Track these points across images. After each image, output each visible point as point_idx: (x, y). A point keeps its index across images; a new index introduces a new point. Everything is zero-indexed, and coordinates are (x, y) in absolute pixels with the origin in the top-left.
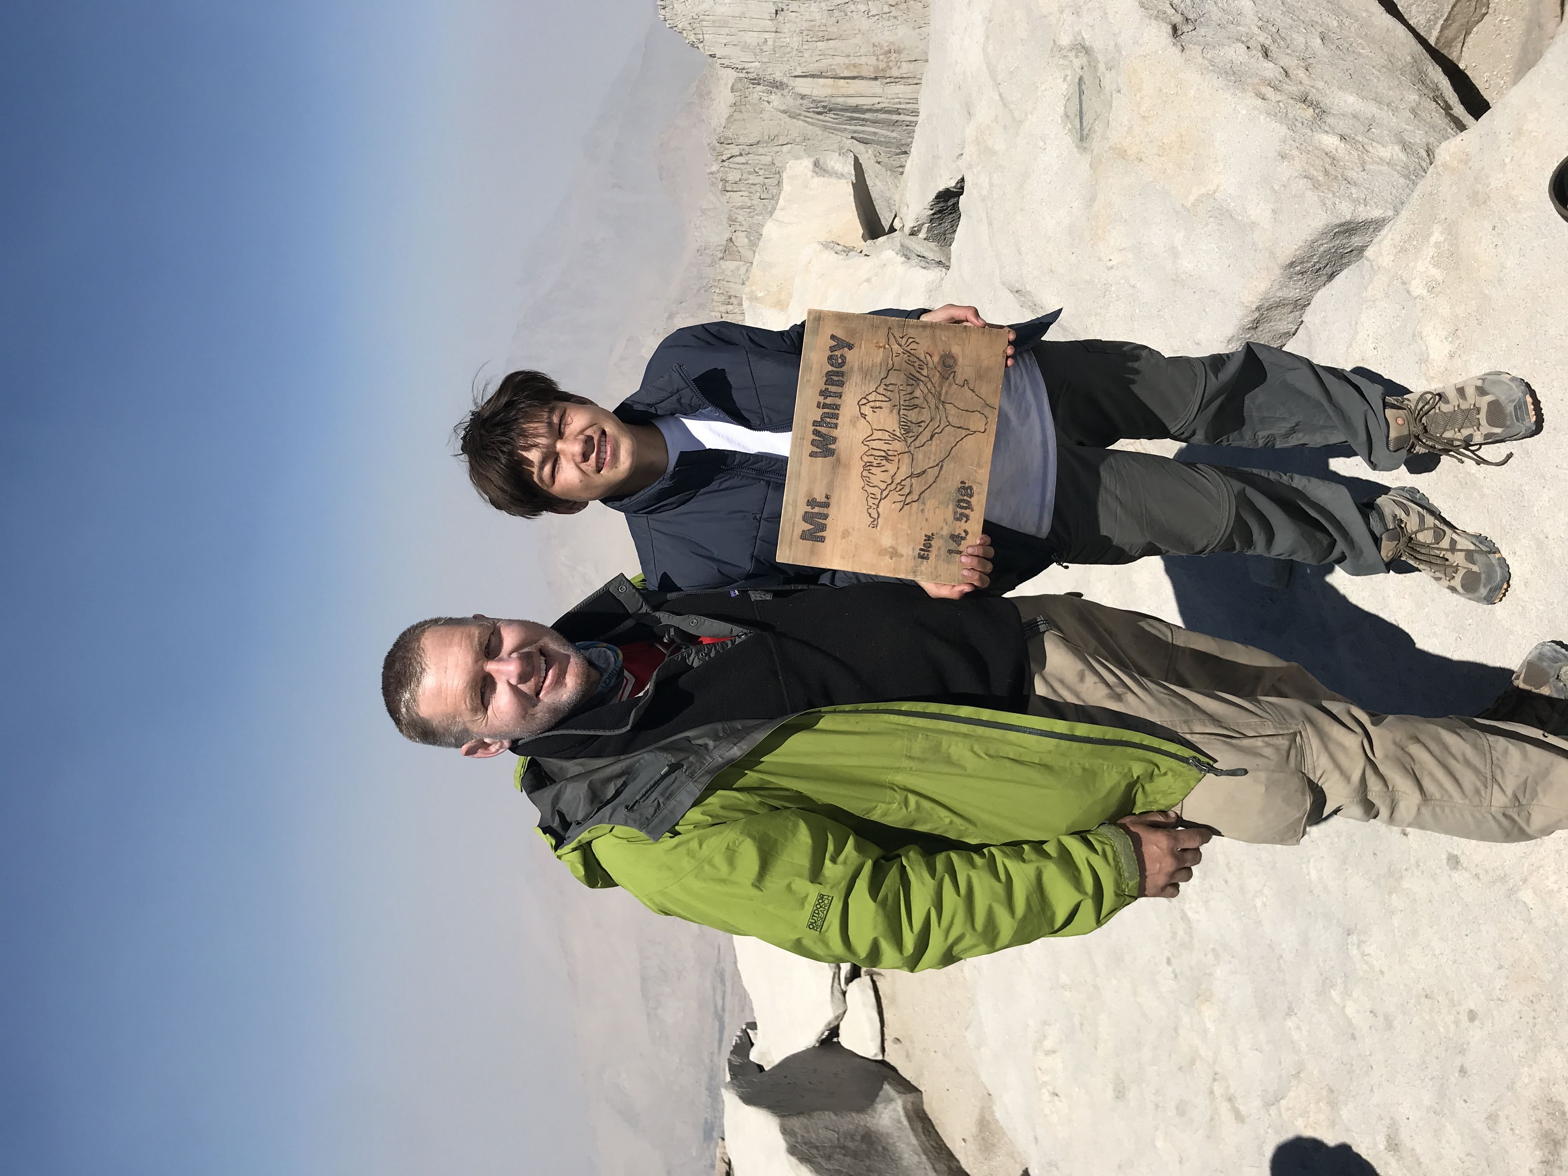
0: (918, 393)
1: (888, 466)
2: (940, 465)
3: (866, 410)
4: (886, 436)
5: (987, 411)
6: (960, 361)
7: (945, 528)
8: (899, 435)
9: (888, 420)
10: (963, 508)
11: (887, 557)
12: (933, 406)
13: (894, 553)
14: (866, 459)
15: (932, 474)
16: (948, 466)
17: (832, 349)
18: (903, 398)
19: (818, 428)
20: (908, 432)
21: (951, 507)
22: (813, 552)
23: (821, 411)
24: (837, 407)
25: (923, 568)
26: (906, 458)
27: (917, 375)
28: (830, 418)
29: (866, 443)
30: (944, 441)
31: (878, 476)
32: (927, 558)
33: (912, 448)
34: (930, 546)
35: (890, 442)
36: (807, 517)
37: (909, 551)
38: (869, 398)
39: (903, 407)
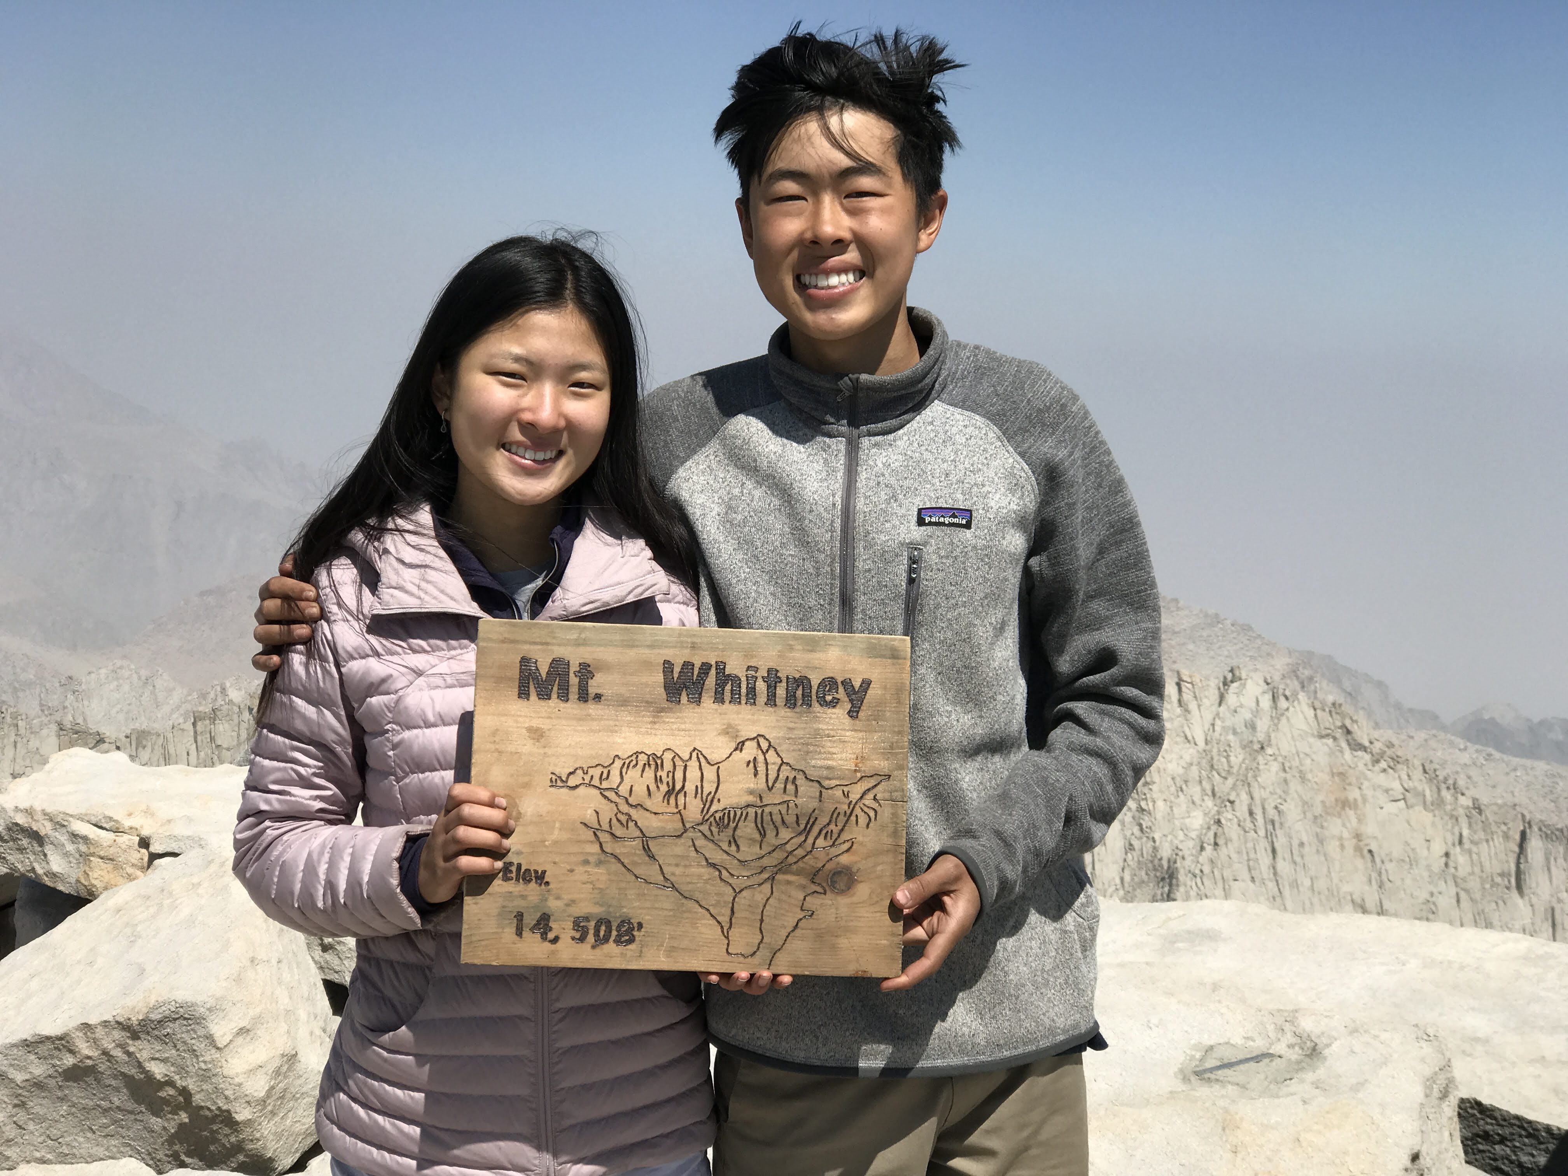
0: (785, 834)
1: (658, 797)
2: (667, 884)
3: (750, 750)
4: (709, 787)
5: (764, 953)
6: (844, 901)
7: (560, 904)
8: (712, 810)
9: (736, 788)
10: (597, 931)
12: (766, 862)
14: (668, 756)
15: (651, 871)
16: (667, 900)
17: (847, 683)
18: (775, 810)
19: (713, 672)
20: (718, 825)
21: (597, 910)
22: (500, 680)
23: (742, 673)
24: (751, 700)
26: (673, 825)
27: (815, 831)
28: (732, 690)
29: (694, 755)
30: (708, 887)
31: (639, 781)
32: (505, 878)
33: (690, 834)
34: (527, 881)
35: (699, 795)
36: (559, 665)
39: (759, 811)
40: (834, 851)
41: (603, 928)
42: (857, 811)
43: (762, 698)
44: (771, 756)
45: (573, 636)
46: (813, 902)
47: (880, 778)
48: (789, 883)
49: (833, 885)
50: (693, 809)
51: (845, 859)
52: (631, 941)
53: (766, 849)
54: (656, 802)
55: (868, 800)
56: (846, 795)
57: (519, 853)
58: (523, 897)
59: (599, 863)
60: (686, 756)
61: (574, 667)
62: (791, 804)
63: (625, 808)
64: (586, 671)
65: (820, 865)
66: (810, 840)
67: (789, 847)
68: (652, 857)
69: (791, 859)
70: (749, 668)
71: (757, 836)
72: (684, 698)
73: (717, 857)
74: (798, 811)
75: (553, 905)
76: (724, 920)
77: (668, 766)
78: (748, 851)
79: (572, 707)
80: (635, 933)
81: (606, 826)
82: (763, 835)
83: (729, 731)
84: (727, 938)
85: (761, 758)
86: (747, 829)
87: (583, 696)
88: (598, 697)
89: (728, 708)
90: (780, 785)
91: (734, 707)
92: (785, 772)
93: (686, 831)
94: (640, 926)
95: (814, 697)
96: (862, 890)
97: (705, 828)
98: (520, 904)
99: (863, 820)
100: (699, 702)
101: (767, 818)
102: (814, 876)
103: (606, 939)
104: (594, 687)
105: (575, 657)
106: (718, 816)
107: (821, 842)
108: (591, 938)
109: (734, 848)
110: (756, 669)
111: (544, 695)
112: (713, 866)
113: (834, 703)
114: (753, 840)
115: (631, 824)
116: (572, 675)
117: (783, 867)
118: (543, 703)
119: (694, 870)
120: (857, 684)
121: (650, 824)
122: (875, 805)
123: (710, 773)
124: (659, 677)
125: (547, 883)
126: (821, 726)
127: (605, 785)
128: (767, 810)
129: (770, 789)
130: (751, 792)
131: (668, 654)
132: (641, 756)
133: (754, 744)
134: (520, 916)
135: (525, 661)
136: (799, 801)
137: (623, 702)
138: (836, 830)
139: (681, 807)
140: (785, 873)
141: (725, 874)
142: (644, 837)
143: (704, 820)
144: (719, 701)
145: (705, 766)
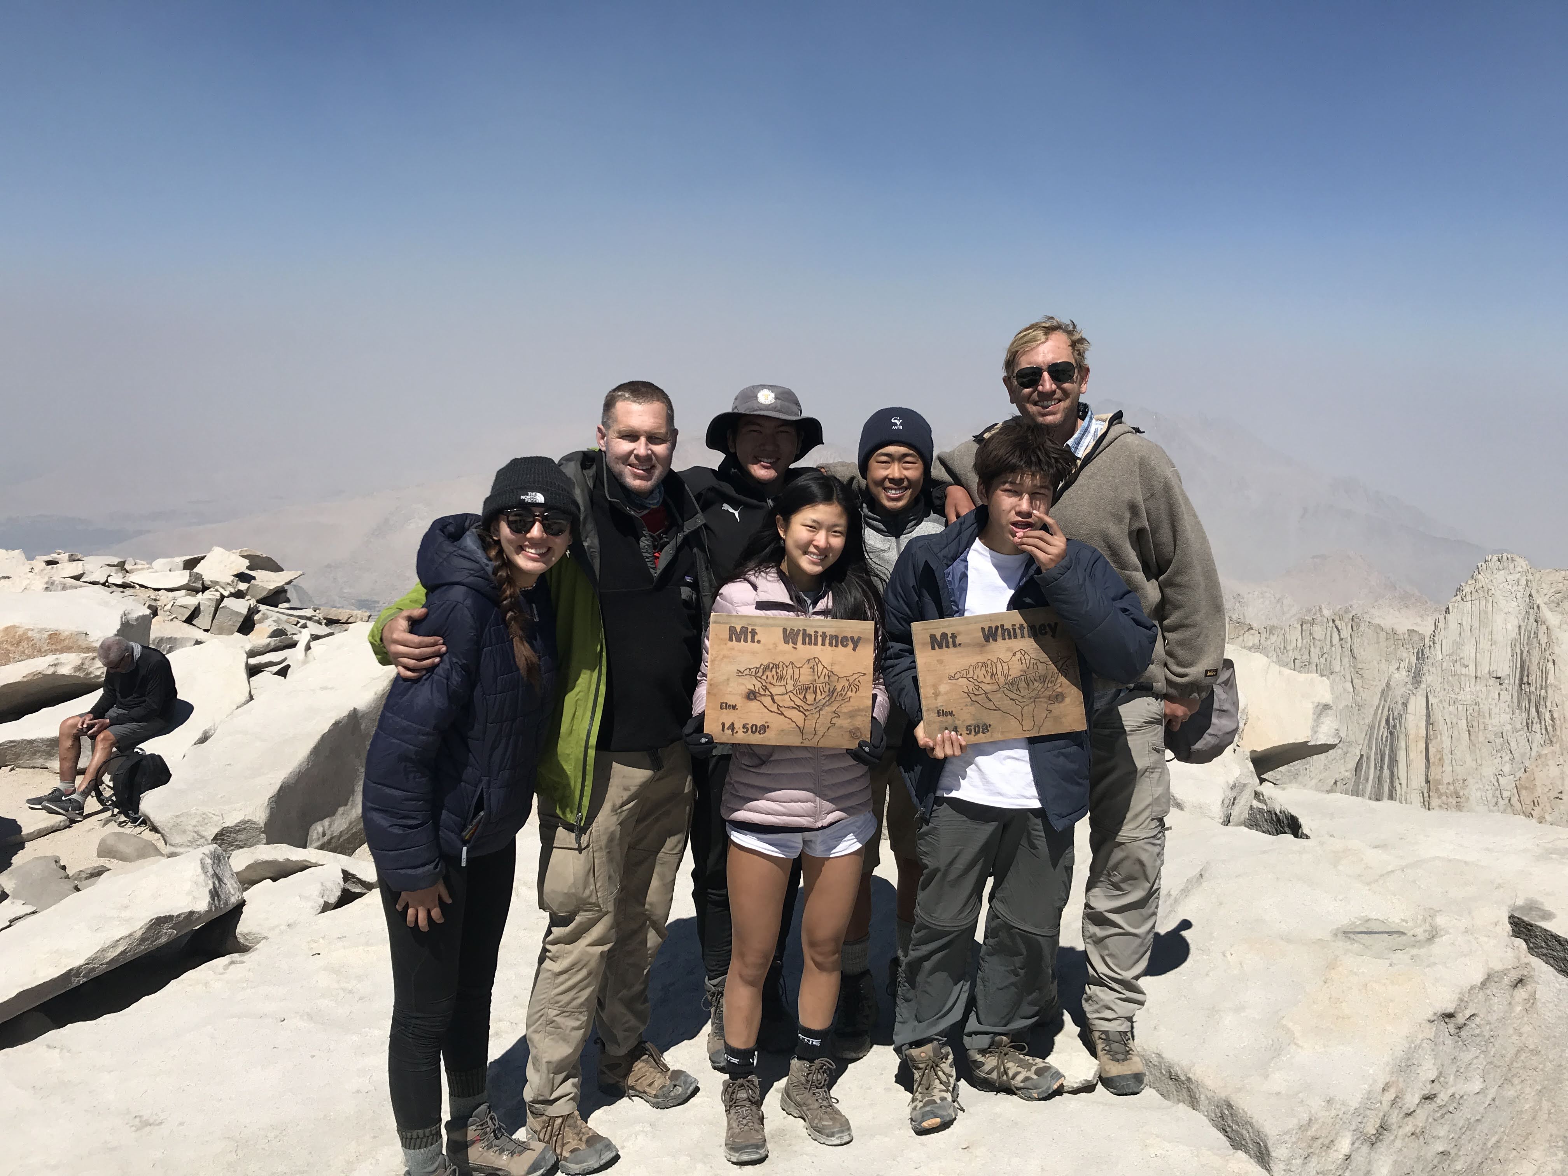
0: (1036, 684)
1: (988, 677)
2: (997, 709)
3: (1018, 655)
4: (1006, 672)
5: (1036, 728)
6: (1062, 705)
7: (960, 722)
8: (1008, 679)
9: (1016, 669)
10: (975, 729)
11: (933, 691)
12: (1031, 695)
13: (936, 695)
15: (990, 705)
16: (998, 714)
17: (1049, 625)
18: (1031, 676)
19: (1000, 628)
20: (1011, 684)
21: (973, 722)
22: (924, 644)
23: (1010, 628)
24: (1015, 637)
25: (932, 714)
26: (995, 687)
27: (1047, 682)
29: (998, 660)
30: (1012, 707)
31: (980, 673)
32: (939, 716)
33: (1002, 689)
34: (947, 716)
35: (1003, 675)
36: (944, 635)
37: (940, 703)
38: (1026, 655)
39: (1025, 677)
40: (1055, 688)
41: (977, 728)
43: (1019, 636)
45: (947, 623)
46: (1052, 706)
47: (1067, 658)
48: (1041, 701)
49: (1056, 700)
50: (1002, 680)
51: (1059, 690)
52: (988, 731)
53: (1030, 690)
54: (988, 680)
57: (942, 706)
59: (971, 705)
60: (995, 661)
61: (950, 635)
62: (1037, 673)
63: (977, 683)
64: (954, 636)
65: (1050, 694)
66: (1046, 685)
67: (1039, 689)
68: (990, 700)
69: (1040, 693)
70: (1013, 625)
71: (1026, 686)
72: (991, 640)
73: (1013, 696)
74: (1039, 675)
75: (957, 723)
76: (1020, 719)
77: (990, 666)
78: (1024, 692)
79: (952, 650)
80: (989, 728)
81: (971, 692)
82: (1028, 685)
83: (1009, 649)
84: (1022, 725)
85: (1023, 658)
86: (1022, 684)
87: (955, 645)
88: (960, 645)
89: (1007, 641)
90: (1031, 666)
91: (1010, 641)
92: (1032, 661)
93: (1000, 688)
94: (990, 725)
95: (1038, 632)
96: (1067, 701)
97: (1007, 686)
98: (946, 724)
100: (995, 640)
101: (1029, 679)
102: (1050, 698)
103: (978, 732)
104: (958, 641)
105: (950, 631)
106: (1011, 681)
107: (1050, 685)
108: (973, 733)
109: (1019, 692)
110: (1015, 625)
111: (940, 647)
112: (1013, 700)
113: (1046, 633)
114: (1025, 688)
115: (980, 689)
116: (949, 638)
117: (1038, 697)
118: (940, 650)
119: (1006, 702)
120: (1053, 625)
121: (987, 688)
122: (1067, 668)
123: (1006, 667)
124: (981, 634)
125: (954, 714)
127: (968, 676)
128: (1028, 676)
129: (1028, 668)
130: (1021, 671)
131: (983, 625)
132: (980, 664)
133: (1019, 652)
135: (933, 637)
136: (1039, 671)
137: (968, 645)
138: (1055, 680)
139: (997, 680)
141: (1017, 702)
142: (986, 693)
143: (1006, 684)
144: (1004, 639)
145: (1003, 664)
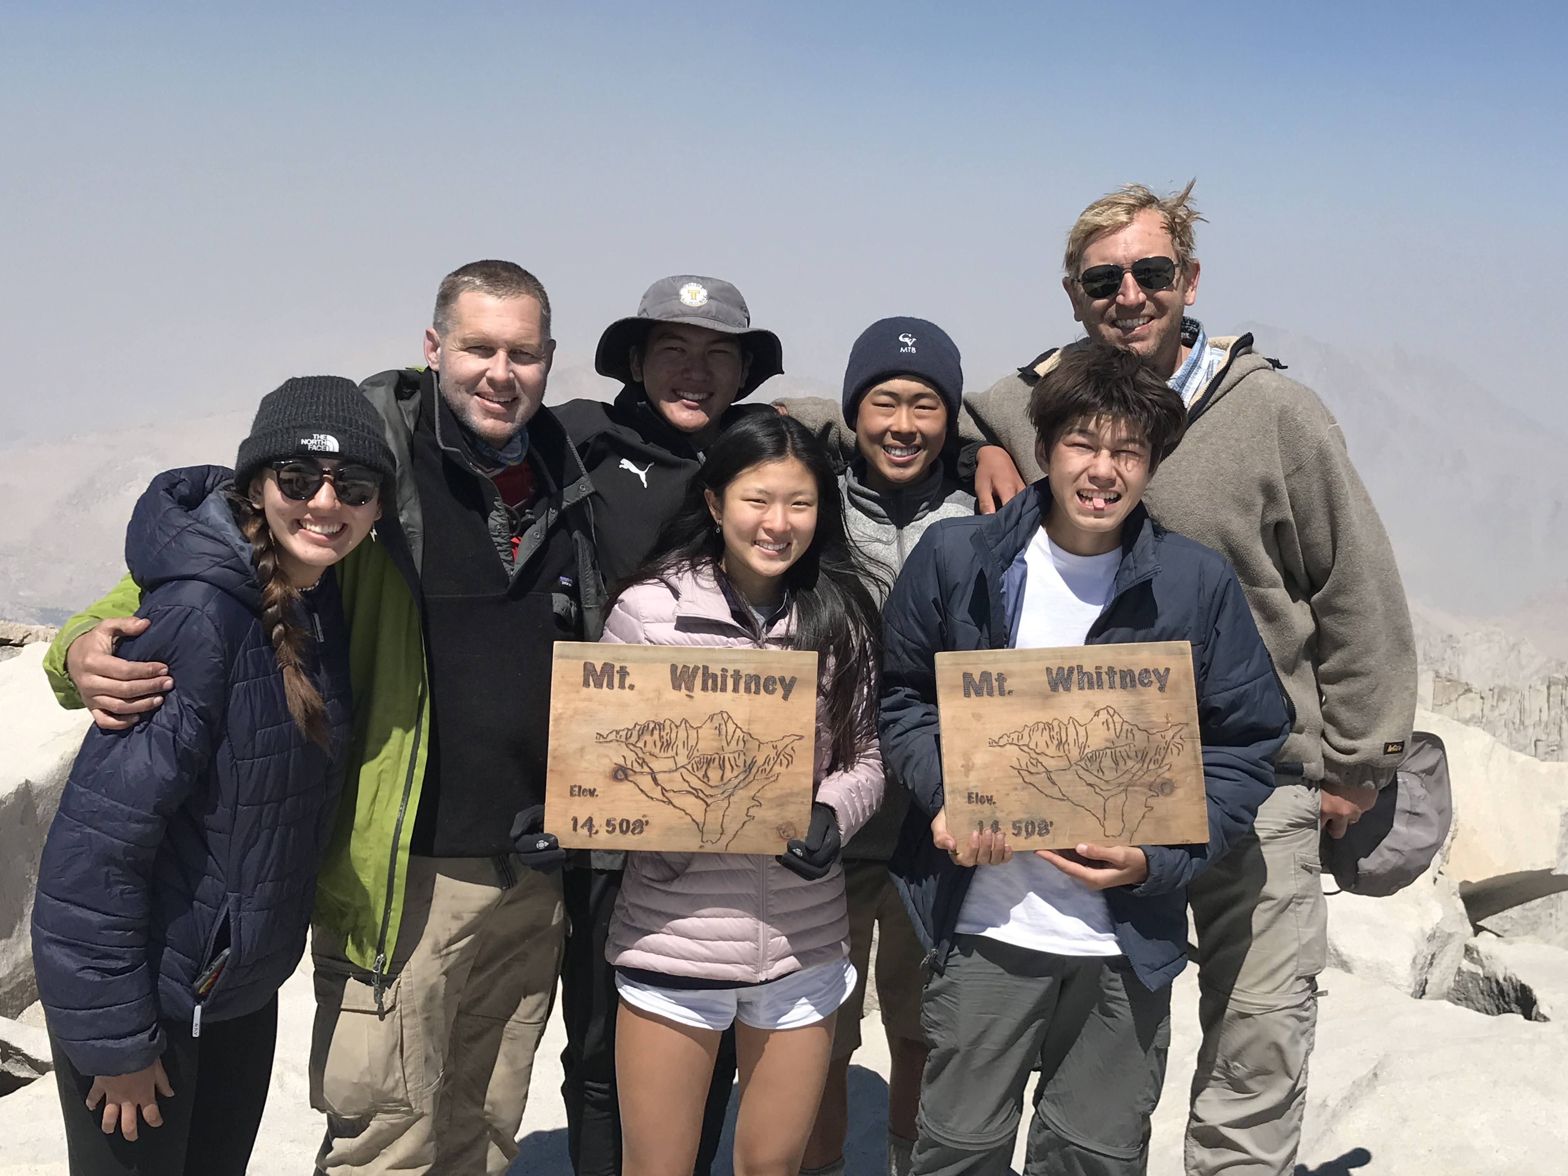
0: (1130, 763)
1: (1053, 747)
4: (1082, 739)
5: (1126, 834)
6: (1169, 799)
7: (1004, 814)
8: (1086, 752)
9: (1098, 738)
10: (1027, 828)
11: (963, 762)
12: (1120, 780)
13: (968, 768)
15: (1054, 791)
16: (1065, 806)
17: (1156, 671)
19: (1076, 672)
20: (1090, 761)
21: (1024, 816)
22: (953, 687)
24: (1100, 686)
25: (960, 800)
26: (1064, 763)
27: (1148, 760)
28: (1088, 681)
29: (1071, 721)
30: (1089, 797)
31: (1040, 739)
32: (970, 802)
33: (1074, 768)
34: (982, 803)
35: (1077, 744)
36: (985, 676)
37: (973, 782)
39: (1113, 751)
40: (1160, 771)
41: (1030, 827)
42: (1171, 746)
43: (1106, 684)
44: (1116, 717)
45: (992, 657)
46: (1152, 802)
47: (1181, 726)
48: (1136, 791)
49: (1162, 790)
50: (1075, 753)
51: (1167, 775)
52: (1048, 832)
53: (1120, 773)
54: (1052, 751)
55: (1177, 740)
56: (1163, 737)
57: (976, 787)
58: (982, 812)
59: (1024, 788)
60: (1066, 723)
61: (994, 676)
62: (1132, 746)
63: (1034, 756)
64: (1001, 678)
65: (1152, 780)
66: (1145, 766)
67: (1134, 771)
68: (1054, 783)
69: (1135, 778)
70: (1096, 668)
71: (1114, 766)
72: (1061, 689)
73: (1092, 780)
74: (1136, 749)
75: (999, 815)
76: (1101, 816)
77: (1056, 729)
78: (1110, 775)
79: (997, 700)
80: (1049, 828)
81: (1024, 767)
82: (1117, 764)
83: (1088, 705)
84: (1103, 826)
85: (1110, 720)
86: (1107, 762)
87: (1002, 693)
88: (1010, 692)
89: (1087, 692)
90: (1124, 734)
91: (1091, 691)
92: (1126, 727)
93: (1071, 766)
94: (1051, 823)
95: (1137, 681)
96: (1180, 793)
97: (1082, 763)
98: (979, 817)
99: (1175, 751)
100: (1067, 689)
101: (1118, 754)
102: (1150, 787)
103: (1033, 832)
104: (1007, 686)
105: (994, 670)
106: (1089, 755)
107: (1152, 766)
108: (1024, 833)
109: (1101, 773)
110: (1100, 668)
111: (979, 693)
113: (1149, 684)
114: (1112, 768)
115: (1039, 765)
116: (994, 681)
117: (1131, 784)
118: (978, 698)
119: (1078, 789)
120: (1161, 671)
121: (1050, 763)
122: (1180, 741)
123: (1082, 733)
124: (1045, 678)
125: (994, 803)
126: (1143, 698)
127: (1020, 743)
128: (1118, 750)
129: (1118, 737)
130: (1107, 740)
131: (1048, 664)
133: (1105, 711)
134: (981, 824)
135: (967, 676)
136: (1136, 743)
137: (1024, 694)
138: (1160, 758)
139: (1067, 752)
140: (1133, 786)
142: (1048, 771)
143: (1081, 760)
144: (1081, 688)
145: (1078, 727)
